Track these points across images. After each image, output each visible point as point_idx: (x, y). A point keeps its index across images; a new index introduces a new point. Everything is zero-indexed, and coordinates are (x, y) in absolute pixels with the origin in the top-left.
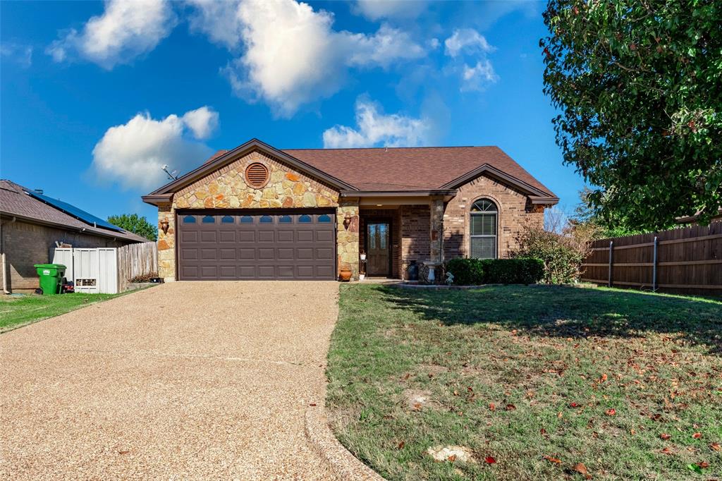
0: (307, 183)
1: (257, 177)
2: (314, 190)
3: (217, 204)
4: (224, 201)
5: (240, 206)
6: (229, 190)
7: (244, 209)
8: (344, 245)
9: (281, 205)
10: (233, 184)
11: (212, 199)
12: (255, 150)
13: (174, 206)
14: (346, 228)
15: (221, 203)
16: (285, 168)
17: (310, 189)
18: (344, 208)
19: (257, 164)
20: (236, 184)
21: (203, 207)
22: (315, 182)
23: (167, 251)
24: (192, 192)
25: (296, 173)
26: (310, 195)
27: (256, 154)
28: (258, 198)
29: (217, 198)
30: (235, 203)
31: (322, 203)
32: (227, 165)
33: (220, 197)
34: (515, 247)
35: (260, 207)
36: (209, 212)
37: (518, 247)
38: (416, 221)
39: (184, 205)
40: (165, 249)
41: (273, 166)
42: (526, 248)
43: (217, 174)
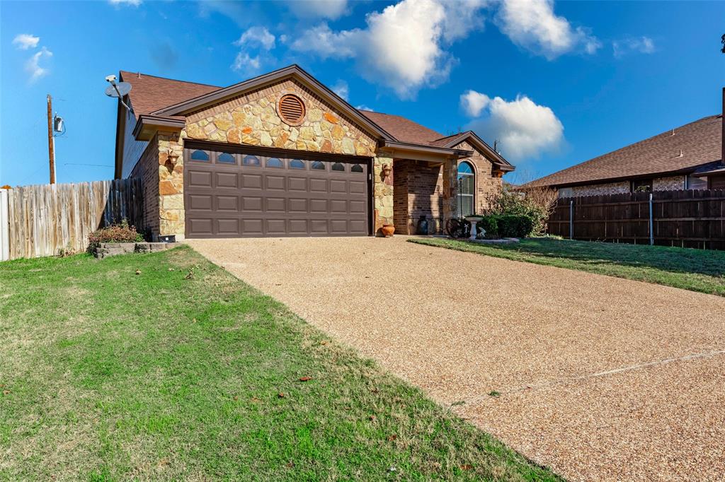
0: (347, 128)
1: (292, 110)
2: (353, 136)
3: (243, 139)
4: (252, 136)
5: (273, 144)
6: (259, 123)
7: (276, 148)
8: (380, 198)
9: (319, 149)
10: (263, 116)
11: (237, 131)
12: (290, 79)
13: (183, 134)
14: (383, 180)
15: (249, 138)
16: (324, 106)
17: (349, 134)
18: (381, 159)
19: (292, 97)
20: (267, 117)
21: (225, 140)
22: (353, 127)
23: (173, 196)
24: (210, 119)
25: (334, 113)
26: (350, 142)
27: (291, 83)
28: (294, 136)
29: (244, 131)
30: (266, 141)
31: (361, 151)
32: (257, 91)
33: (247, 131)
34: (486, 206)
35: (296, 149)
36: (230, 148)
37: (488, 206)
38: (419, 177)
39: (199, 135)
40: (170, 194)
41: (310, 102)
42: (492, 206)
43: (243, 99)
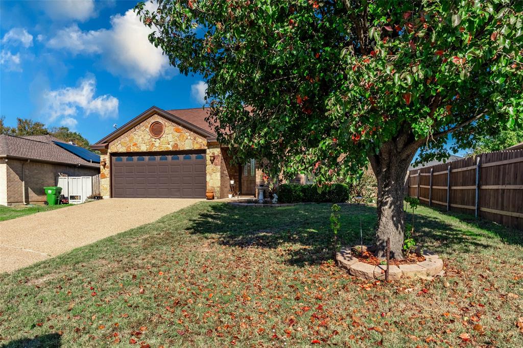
0: (187, 134)
1: (157, 131)
2: (192, 138)
3: (133, 149)
4: (137, 147)
5: (147, 150)
6: (140, 140)
7: (149, 152)
8: (211, 175)
9: (171, 149)
10: (143, 136)
11: (130, 146)
12: (155, 114)
13: (109, 151)
14: (212, 163)
15: (136, 148)
16: (174, 124)
17: (189, 137)
18: (211, 150)
19: (157, 123)
20: (144, 136)
21: (125, 151)
22: (192, 133)
23: (105, 179)
24: (119, 142)
25: (180, 127)
26: (189, 142)
27: (156, 115)
28: (157, 144)
29: (133, 145)
30: (144, 148)
31: (196, 147)
32: (139, 124)
33: (135, 145)
35: (158, 150)
36: (129, 154)
39: (115, 150)
40: (104, 178)
41: (166, 123)
43: (133, 129)
